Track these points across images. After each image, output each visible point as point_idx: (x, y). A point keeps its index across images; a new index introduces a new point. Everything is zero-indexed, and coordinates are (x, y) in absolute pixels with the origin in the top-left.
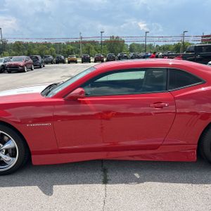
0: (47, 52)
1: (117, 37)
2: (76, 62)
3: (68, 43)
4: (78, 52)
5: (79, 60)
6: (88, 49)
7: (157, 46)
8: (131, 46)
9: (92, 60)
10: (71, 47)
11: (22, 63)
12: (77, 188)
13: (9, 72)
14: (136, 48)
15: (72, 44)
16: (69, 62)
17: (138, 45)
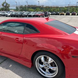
0: (56, 10)
6: (73, 9)
9: (71, 14)
10: (66, 9)
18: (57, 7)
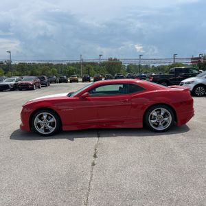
0: (50, 72)
1: (115, 59)
2: (77, 81)
3: (69, 64)
4: (78, 73)
5: (80, 80)
6: (88, 69)
7: (153, 66)
8: (128, 67)
9: (92, 80)
10: (73, 68)
11: (31, 83)
12: (86, 139)
13: (21, 90)
14: (133, 68)
15: (73, 65)
16: (71, 82)
17: (135, 66)
18: (50, 65)
